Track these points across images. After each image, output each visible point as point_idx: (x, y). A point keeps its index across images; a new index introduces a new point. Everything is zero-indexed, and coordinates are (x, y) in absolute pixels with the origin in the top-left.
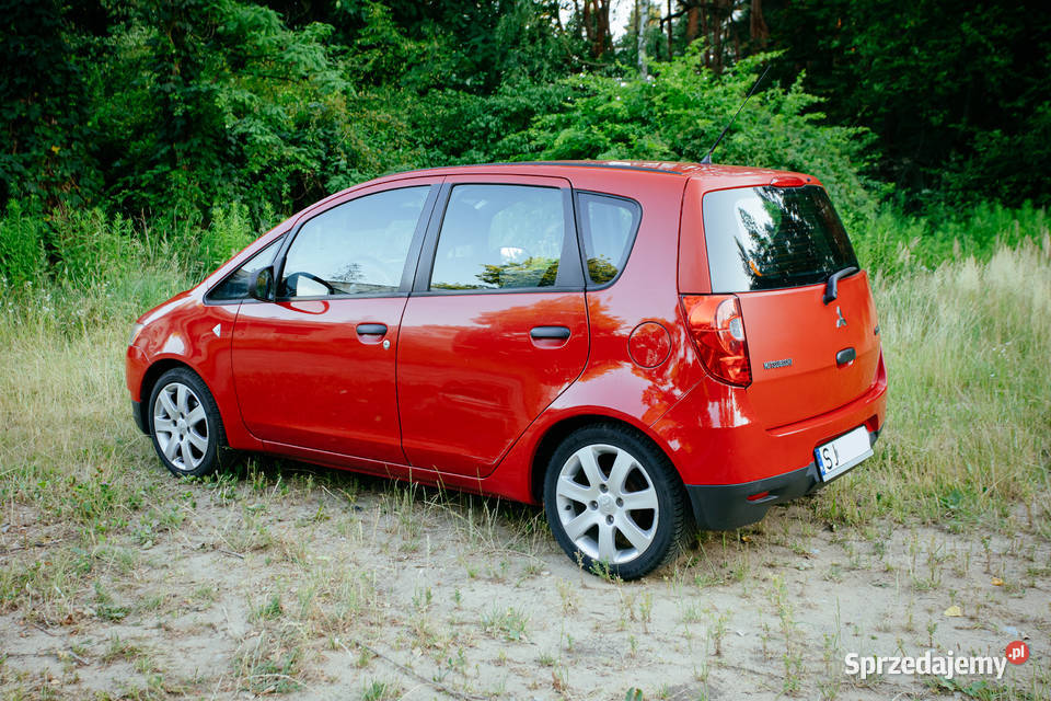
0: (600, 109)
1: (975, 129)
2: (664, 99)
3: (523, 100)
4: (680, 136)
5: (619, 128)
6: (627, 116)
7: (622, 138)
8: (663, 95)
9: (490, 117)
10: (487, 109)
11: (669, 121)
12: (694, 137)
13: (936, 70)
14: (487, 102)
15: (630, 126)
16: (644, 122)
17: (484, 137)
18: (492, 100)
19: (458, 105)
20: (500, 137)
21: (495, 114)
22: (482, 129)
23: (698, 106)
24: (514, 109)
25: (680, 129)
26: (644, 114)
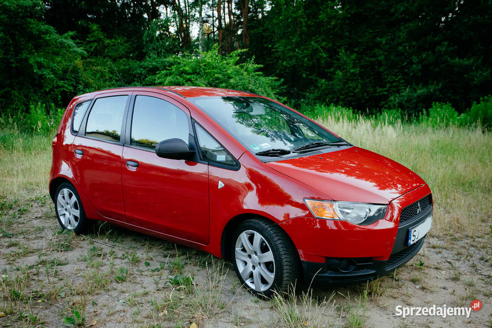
0: (181, 69)
1: (318, 78)
2: (205, 65)
3: (154, 63)
4: (211, 79)
5: (188, 77)
6: (191, 72)
7: (189, 80)
8: (204, 64)
9: (142, 69)
10: (141, 67)
11: (207, 74)
12: (216, 80)
13: (304, 57)
14: (141, 64)
15: (193, 76)
16: (198, 74)
17: (139, 77)
18: (143, 63)
19: (128, 65)
20: (146, 77)
21: (144, 68)
22: (139, 74)
23: (217, 68)
24: (151, 67)
25: (211, 77)
26: (198, 71)
